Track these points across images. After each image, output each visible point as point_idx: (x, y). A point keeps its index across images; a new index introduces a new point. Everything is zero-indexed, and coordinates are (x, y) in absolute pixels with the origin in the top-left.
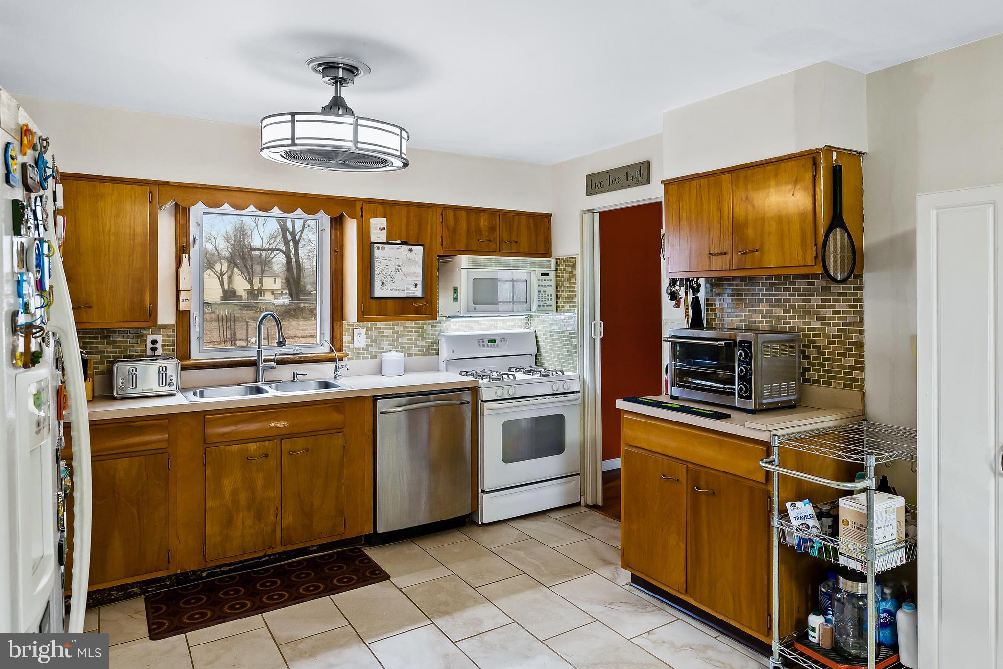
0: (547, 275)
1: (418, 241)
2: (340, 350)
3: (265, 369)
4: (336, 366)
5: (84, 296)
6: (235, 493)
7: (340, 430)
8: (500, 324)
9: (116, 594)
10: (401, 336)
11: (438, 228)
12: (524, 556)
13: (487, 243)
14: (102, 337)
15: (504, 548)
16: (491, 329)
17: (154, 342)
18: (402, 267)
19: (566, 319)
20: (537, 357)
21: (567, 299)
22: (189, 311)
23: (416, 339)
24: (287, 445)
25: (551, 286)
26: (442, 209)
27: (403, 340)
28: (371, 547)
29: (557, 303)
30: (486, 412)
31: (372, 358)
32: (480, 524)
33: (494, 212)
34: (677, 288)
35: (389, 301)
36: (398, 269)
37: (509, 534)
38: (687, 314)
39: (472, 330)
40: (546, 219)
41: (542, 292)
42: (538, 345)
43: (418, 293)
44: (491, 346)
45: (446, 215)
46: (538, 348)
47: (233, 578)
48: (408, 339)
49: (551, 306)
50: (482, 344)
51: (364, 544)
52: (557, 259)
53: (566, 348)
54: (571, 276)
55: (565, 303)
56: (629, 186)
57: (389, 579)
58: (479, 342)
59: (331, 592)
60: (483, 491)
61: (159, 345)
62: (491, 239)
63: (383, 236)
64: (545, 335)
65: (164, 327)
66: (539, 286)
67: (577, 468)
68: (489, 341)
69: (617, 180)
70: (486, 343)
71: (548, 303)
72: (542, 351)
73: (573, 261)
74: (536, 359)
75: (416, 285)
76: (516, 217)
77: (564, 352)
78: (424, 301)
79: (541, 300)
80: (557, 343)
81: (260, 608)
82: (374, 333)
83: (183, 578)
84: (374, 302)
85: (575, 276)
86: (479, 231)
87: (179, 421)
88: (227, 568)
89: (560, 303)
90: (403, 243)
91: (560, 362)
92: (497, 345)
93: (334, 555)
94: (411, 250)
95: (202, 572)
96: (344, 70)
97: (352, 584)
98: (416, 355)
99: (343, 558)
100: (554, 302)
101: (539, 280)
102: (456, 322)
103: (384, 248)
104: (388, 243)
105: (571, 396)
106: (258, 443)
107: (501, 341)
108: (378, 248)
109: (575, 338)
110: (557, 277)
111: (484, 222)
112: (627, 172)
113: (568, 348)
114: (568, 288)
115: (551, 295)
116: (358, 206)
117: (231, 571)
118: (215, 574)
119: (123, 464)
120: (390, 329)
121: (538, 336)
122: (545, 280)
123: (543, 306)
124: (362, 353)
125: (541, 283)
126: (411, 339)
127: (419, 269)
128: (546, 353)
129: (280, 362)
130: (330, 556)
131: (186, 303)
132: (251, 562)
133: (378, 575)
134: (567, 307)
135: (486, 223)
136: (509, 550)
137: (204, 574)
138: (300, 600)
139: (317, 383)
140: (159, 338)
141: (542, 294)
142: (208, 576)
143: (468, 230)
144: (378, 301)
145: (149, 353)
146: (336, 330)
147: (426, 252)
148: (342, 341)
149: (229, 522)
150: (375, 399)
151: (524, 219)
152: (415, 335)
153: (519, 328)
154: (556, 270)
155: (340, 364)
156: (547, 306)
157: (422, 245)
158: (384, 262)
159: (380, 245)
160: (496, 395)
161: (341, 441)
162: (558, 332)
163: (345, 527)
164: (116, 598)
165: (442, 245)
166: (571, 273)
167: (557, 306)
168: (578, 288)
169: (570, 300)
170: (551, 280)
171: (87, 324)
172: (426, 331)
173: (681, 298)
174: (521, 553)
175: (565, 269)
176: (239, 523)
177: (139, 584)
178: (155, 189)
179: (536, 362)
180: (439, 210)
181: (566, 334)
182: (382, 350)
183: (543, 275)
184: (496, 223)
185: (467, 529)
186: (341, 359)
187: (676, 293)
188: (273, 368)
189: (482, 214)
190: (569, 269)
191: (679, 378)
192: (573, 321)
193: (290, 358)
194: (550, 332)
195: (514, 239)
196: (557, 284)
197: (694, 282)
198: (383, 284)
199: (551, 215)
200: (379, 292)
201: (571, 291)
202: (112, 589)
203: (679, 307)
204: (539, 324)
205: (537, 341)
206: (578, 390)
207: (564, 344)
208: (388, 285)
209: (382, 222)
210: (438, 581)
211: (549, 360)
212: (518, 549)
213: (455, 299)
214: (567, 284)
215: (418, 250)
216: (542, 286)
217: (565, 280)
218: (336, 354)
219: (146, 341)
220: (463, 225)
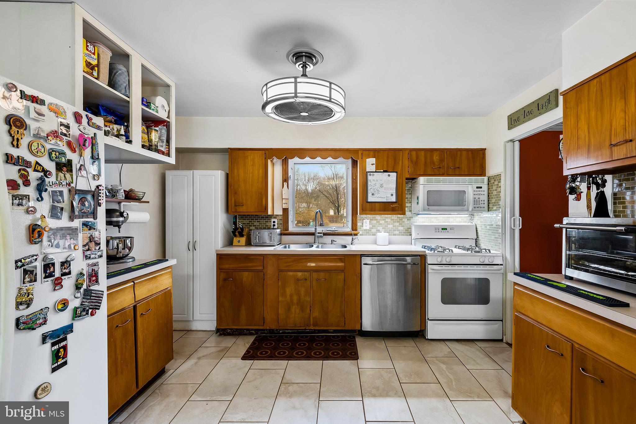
0: (481, 188)
1: (393, 170)
2: (356, 230)
3: (318, 237)
4: (352, 238)
5: (241, 200)
6: (291, 296)
7: (342, 271)
8: (451, 220)
9: (246, 332)
10: (389, 224)
11: (406, 162)
12: (445, 370)
13: (438, 169)
14: (255, 219)
15: (434, 359)
16: (445, 222)
17: (274, 222)
18: (384, 185)
19: (495, 217)
20: (476, 240)
21: (495, 203)
22: (288, 209)
23: (398, 226)
24: (315, 275)
25: (484, 195)
26: (409, 151)
27: (391, 226)
28: (361, 336)
29: (488, 206)
30: (430, 271)
31: (373, 235)
32: (427, 338)
33: (443, 150)
34: (578, 184)
35: (376, 204)
36: (382, 186)
37: (444, 349)
38: (589, 207)
39: (433, 222)
40: (481, 152)
41: (477, 199)
42: (477, 233)
43: (393, 199)
44: (444, 232)
45: (411, 154)
46: (477, 235)
47: (291, 336)
48: (393, 226)
49: (484, 207)
50: (437, 230)
51: (357, 334)
52: (489, 177)
53: (494, 235)
54: (497, 187)
55: (493, 205)
56: (540, 114)
57: (357, 360)
58: (436, 229)
59: (324, 359)
60: (428, 319)
61: (276, 224)
62: (441, 167)
63: (373, 168)
64: (481, 227)
65: (278, 215)
66: (474, 195)
67: (500, 317)
68: (442, 229)
69: (530, 113)
70: (440, 230)
71: (482, 205)
72: (480, 238)
73: (499, 177)
74: (476, 242)
75: (392, 195)
76: (459, 153)
77: (493, 237)
78: (397, 204)
79: (476, 204)
80: (489, 232)
81: (289, 358)
82: (375, 222)
83: (271, 331)
84: (368, 204)
85: (500, 187)
86: (432, 162)
87: (268, 257)
88: (291, 331)
89: (491, 206)
90: (385, 171)
91: (491, 244)
92: (448, 232)
93: (340, 336)
94: (389, 175)
95: (280, 330)
96: (306, 58)
97: (337, 357)
98: (398, 235)
99: (344, 340)
100: (486, 205)
101: (475, 191)
102: (423, 217)
103: (374, 175)
104: (376, 172)
105: (495, 267)
106: (302, 273)
107: (451, 229)
108: (370, 175)
109: (499, 228)
110: (489, 189)
111: (436, 158)
112: (538, 104)
113: (495, 235)
114: (496, 195)
115: (484, 201)
116: (360, 153)
117: (292, 333)
118: (285, 333)
119: (245, 274)
120: (383, 220)
121: (477, 227)
122: (479, 191)
123: (478, 207)
124: (367, 232)
125: (476, 193)
126: (395, 226)
127: (394, 186)
128: (482, 238)
129: (325, 234)
130: (338, 336)
131: (286, 205)
132: (301, 331)
133: (353, 356)
134: (495, 208)
135: (437, 158)
136: (437, 362)
137: (281, 332)
138: (308, 359)
139: (341, 246)
140: (276, 220)
141: (477, 200)
142: (282, 333)
143: (426, 163)
144: (370, 204)
145: (272, 227)
146: (354, 220)
147: (398, 176)
148: (357, 225)
149: (289, 309)
150: (362, 255)
151: (464, 153)
152: (397, 224)
153: (465, 222)
154: (488, 184)
155: (354, 237)
156: (481, 208)
157: (396, 172)
158: (374, 183)
159: (372, 173)
160: (437, 261)
161: (343, 277)
162: (489, 225)
163: (345, 324)
164: (246, 334)
165: (408, 172)
166: (498, 185)
167: (488, 208)
168: (502, 194)
169: (497, 204)
170: (484, 191)
171: (241, 213)
172: (404, 222)
173: (582, 192)
174: (444, 367)
175: (494, 183)
176: (293, 311)
177: (256, 330)
178: (267, 152)
179: (476, 244)
180: (407, 152)
181: (494, 226)
182: (379, 231)
183: (477, 188)
184: (444, 156)
185: (418, 339)
186: (356, 235)
187: (576, 189)
188: (321, 237)
189: (435, 152)
190: (496, 183)
191: (575, 261)
192: (499, 218)
193: (330, 232)
194: (485, 225)
195: (457, 166)
196: (488, 193)
197: (598, 179)
198: (373, 194)
199: (485, 149)
200: (371, 199)
201: (497, 197)
202: (245, 329)
203: (579, 200)
204: (478, 220)
205: (477, 231)
206: (501, 263)
207: (492, 232)
208: (376, 195)
209: (373, 160)
210: (383, 370)
211: (484, 243)
212: (444, 363)
213: (418, 203)
214: (495, 193)
215: (394, 175)
216: (477, 195)
217: (494, 190)
218: (353, 232)
219: (271, 222)
220: (422, 159)
